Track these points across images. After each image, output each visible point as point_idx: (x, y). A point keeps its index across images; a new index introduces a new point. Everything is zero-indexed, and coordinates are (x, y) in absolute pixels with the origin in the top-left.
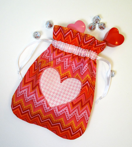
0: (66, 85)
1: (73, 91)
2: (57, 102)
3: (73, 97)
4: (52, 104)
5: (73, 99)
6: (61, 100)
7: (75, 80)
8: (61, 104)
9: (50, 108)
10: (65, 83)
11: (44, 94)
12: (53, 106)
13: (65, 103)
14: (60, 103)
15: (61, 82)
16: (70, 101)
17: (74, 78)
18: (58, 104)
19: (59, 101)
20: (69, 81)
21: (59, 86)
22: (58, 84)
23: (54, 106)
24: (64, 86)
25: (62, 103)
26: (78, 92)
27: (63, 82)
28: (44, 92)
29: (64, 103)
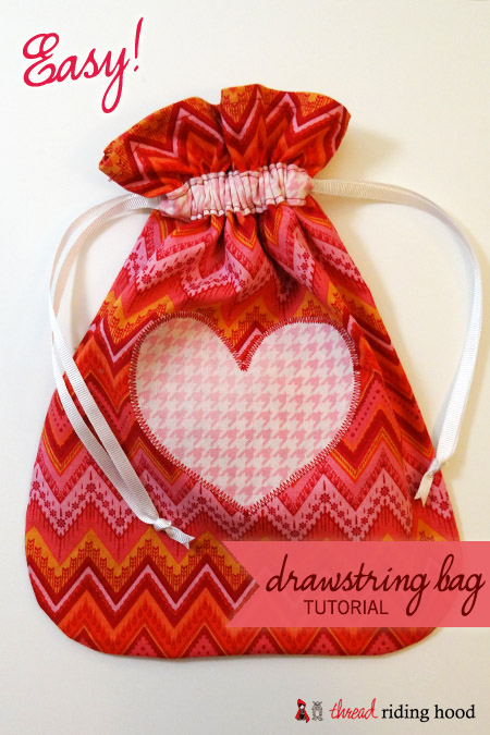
0: (272, 371)
1: (322, 373)
2: (266, 472)
3: (333, 416)
4: (249, 491)
5: (339, 425)
6: (283, 454)
7: (307, 330)
8: (290, 474)
9: (246, 513)
10: (264, 364)
11: (188, 462)
12: (256, 498)
13: (308, 460)
14: (282, 471)
15: (244, 368)
16: (325, 443)
17: (295, 325)
18: (275, 482)
19: (274, 463)
20: (280, 348)
21: (240, 390)
22: (231, 380)
23: (261, 496)
24: (265, 380)
25: (294, 465)
26: (344, 384)
27: (252, 363)
28: (183, 450)
29: (301, 466)
